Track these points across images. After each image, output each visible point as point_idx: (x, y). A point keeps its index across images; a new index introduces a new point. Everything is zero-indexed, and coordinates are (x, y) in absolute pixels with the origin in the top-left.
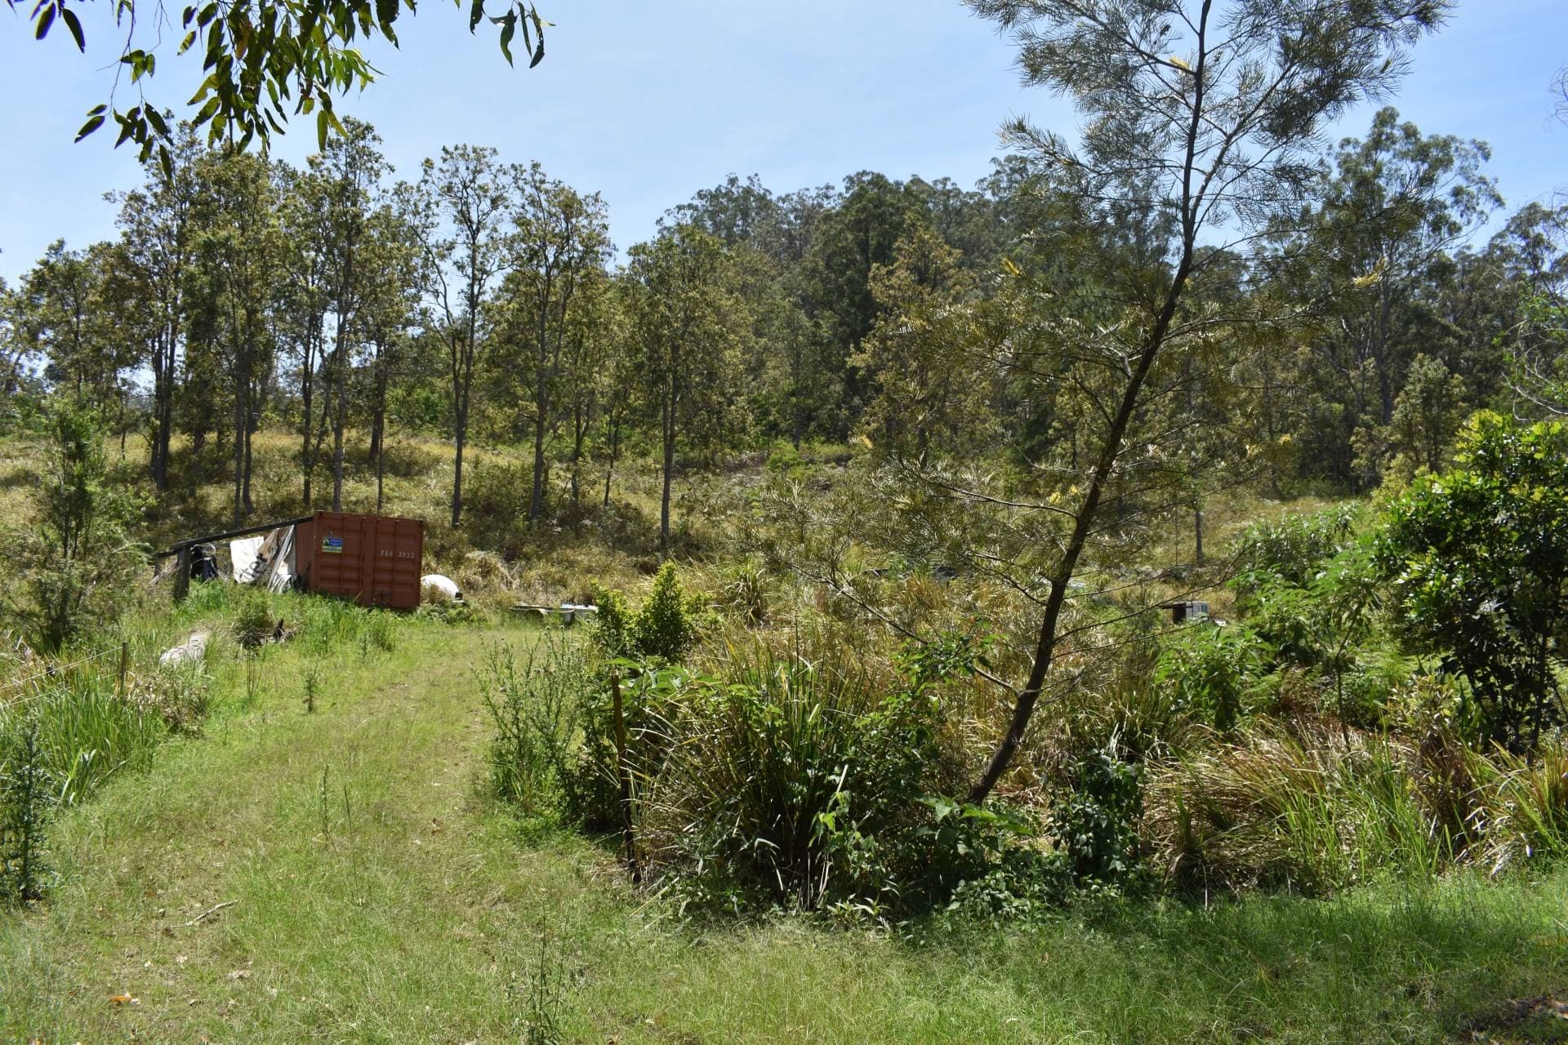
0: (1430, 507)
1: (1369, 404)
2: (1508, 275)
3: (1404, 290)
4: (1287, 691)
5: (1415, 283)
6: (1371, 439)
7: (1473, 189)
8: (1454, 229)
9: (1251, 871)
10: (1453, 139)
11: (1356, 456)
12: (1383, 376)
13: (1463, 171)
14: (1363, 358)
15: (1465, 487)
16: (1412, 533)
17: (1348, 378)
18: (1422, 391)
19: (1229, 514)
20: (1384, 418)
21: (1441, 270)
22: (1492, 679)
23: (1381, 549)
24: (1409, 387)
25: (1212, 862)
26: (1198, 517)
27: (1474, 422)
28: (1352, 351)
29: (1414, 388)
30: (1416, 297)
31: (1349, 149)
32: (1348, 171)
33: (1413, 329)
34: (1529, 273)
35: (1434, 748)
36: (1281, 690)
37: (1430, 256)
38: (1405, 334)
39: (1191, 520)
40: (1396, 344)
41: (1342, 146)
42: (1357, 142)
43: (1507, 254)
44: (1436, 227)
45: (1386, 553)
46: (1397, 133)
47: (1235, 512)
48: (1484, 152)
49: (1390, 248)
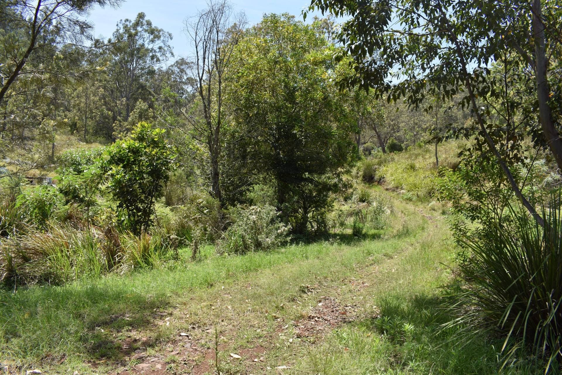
0: (120, 151)
1: (122, 113)
2: (173, 80)
3: (139, 77)
4: (71, 212)
5: (142, 75)
6: (121, 126)
7: (166, 48)
8: (158, 60)
9: (35, 277)
10: (162, 30)
11: (114, 131)
12: (128, 105)
13: (163, 41)
14: (123, 98)
15: (133, 146)
16: (114, 159)
17: (116, 103)
18: (139, 112)
19: (66, 145)
20: (126, 119)
21: (152, 73)
22: (135, 211)
23: (102, 164)
24: (135, 110)
25: (20, 275)
26: (53, 144)
27: (139, 125)
28: (118, 94)
29: (137, 111)
30: (142, 80)
31: (128, 23)
32: (126, 30)
33: (140, 91)
34: (179, 80)
35: (108, 233)
36: (69, 211)
37: (149, 67)
38: (137, 91)
39: (51, 146)
40: (133, 95)
41: (125, 21)
42: (130, 21)
43: (173, 73)
44: (153, 58)
45: (104, 165)
46: (144, 22)
47: (68, 145)
48: (170, 36)
49: (137, 61)
